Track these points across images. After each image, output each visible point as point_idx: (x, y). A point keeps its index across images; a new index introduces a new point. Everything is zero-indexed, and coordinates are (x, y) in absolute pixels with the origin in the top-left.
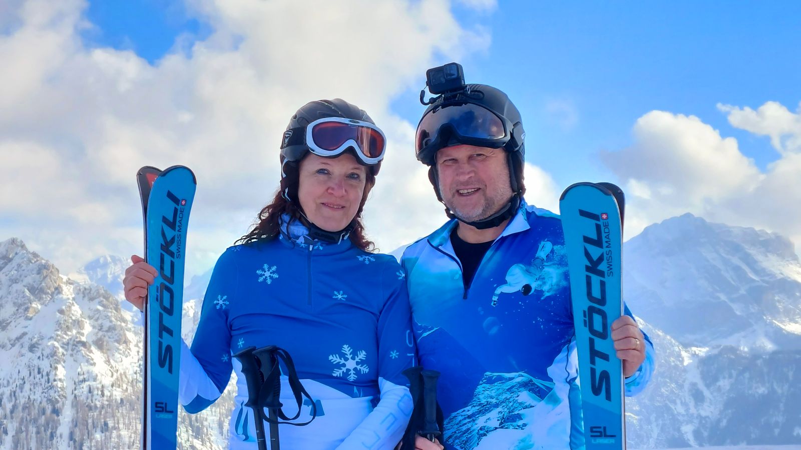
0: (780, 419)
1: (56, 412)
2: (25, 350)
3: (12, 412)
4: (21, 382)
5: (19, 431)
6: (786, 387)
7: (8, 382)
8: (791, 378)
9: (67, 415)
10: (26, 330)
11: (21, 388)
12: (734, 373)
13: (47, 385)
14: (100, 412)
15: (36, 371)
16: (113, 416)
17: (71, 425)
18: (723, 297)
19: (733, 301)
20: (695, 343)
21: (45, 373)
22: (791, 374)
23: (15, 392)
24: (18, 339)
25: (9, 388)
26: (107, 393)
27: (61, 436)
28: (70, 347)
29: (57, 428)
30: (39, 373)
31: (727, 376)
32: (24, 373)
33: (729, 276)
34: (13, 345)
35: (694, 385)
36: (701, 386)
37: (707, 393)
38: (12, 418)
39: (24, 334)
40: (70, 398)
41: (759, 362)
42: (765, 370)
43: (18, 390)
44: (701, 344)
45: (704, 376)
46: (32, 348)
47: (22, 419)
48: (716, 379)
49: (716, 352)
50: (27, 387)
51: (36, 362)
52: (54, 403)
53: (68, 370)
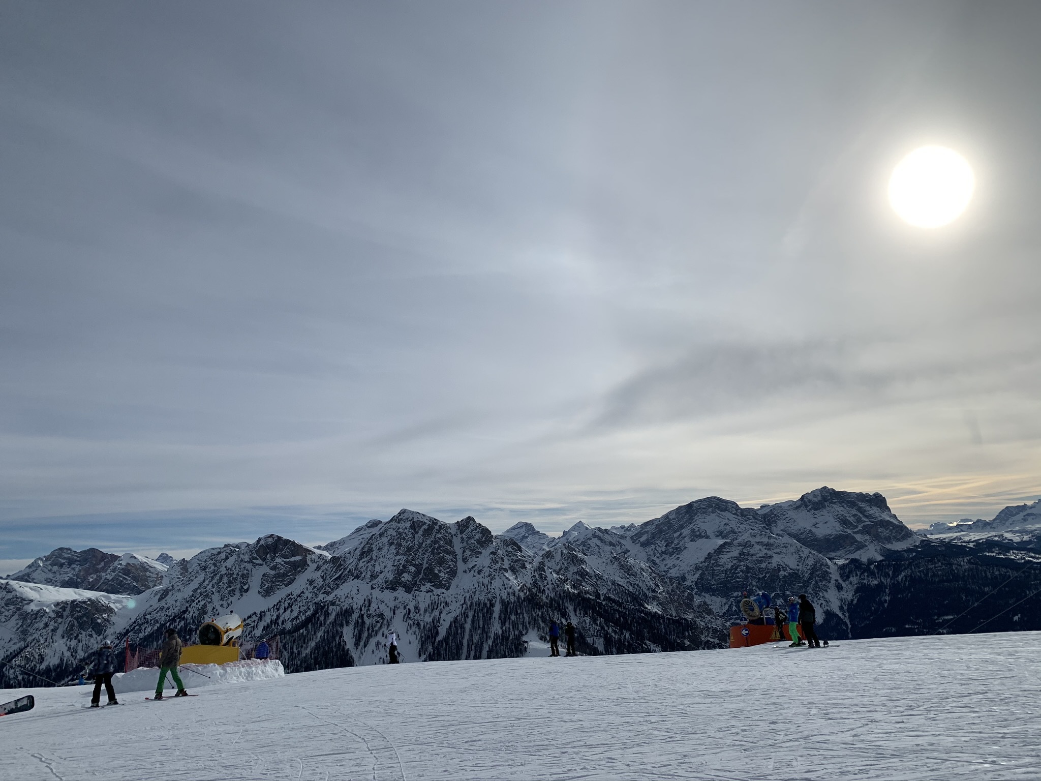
0: (887, 598)
1: (492, 605)
2: (476, 574)
3: (470, 606)
4: (475, 590)
5: (474, 616)
6: (889, 580)
7: (468, 590)
8: (891, 575)
9: (497, 608)
10: (476, 563)
11: (475, 593)
12: (859, 573)
13: (487, 592)
14: (514, 605)
15: (481, 584)
16: (520, 607)
17: (499, 612)
18: (849, 531)
19: (854, 533)
20: (836, 557)
21: (486, 586)
22: (890, 573)
23: (471, 596)
24: (473, 567)
25: (469, 594)
26: (516, 595)
27: (495, 618)
28: (498, 571)
29: (492, 614)
30: (483, 585)
31: (854, 575)
32: (476, 585)
33: (851, 519)
34: (470, 571)
35: (836, 581)
36: (841, 581)
37: (844, 585)
38: (470, 609)
39: (476, 565)
40: (499, 598)
41: (872, 567)
42: (876, 571)
43: (473, 595)
44: (840, 557)
45: (842, 576)
46: (479, 572)
47: (475, 609)
48: (848, 577)
49: (847, 562)
50: (477, 593)
51: (481, 580)
52: (491, 601)
53: (497, 583)
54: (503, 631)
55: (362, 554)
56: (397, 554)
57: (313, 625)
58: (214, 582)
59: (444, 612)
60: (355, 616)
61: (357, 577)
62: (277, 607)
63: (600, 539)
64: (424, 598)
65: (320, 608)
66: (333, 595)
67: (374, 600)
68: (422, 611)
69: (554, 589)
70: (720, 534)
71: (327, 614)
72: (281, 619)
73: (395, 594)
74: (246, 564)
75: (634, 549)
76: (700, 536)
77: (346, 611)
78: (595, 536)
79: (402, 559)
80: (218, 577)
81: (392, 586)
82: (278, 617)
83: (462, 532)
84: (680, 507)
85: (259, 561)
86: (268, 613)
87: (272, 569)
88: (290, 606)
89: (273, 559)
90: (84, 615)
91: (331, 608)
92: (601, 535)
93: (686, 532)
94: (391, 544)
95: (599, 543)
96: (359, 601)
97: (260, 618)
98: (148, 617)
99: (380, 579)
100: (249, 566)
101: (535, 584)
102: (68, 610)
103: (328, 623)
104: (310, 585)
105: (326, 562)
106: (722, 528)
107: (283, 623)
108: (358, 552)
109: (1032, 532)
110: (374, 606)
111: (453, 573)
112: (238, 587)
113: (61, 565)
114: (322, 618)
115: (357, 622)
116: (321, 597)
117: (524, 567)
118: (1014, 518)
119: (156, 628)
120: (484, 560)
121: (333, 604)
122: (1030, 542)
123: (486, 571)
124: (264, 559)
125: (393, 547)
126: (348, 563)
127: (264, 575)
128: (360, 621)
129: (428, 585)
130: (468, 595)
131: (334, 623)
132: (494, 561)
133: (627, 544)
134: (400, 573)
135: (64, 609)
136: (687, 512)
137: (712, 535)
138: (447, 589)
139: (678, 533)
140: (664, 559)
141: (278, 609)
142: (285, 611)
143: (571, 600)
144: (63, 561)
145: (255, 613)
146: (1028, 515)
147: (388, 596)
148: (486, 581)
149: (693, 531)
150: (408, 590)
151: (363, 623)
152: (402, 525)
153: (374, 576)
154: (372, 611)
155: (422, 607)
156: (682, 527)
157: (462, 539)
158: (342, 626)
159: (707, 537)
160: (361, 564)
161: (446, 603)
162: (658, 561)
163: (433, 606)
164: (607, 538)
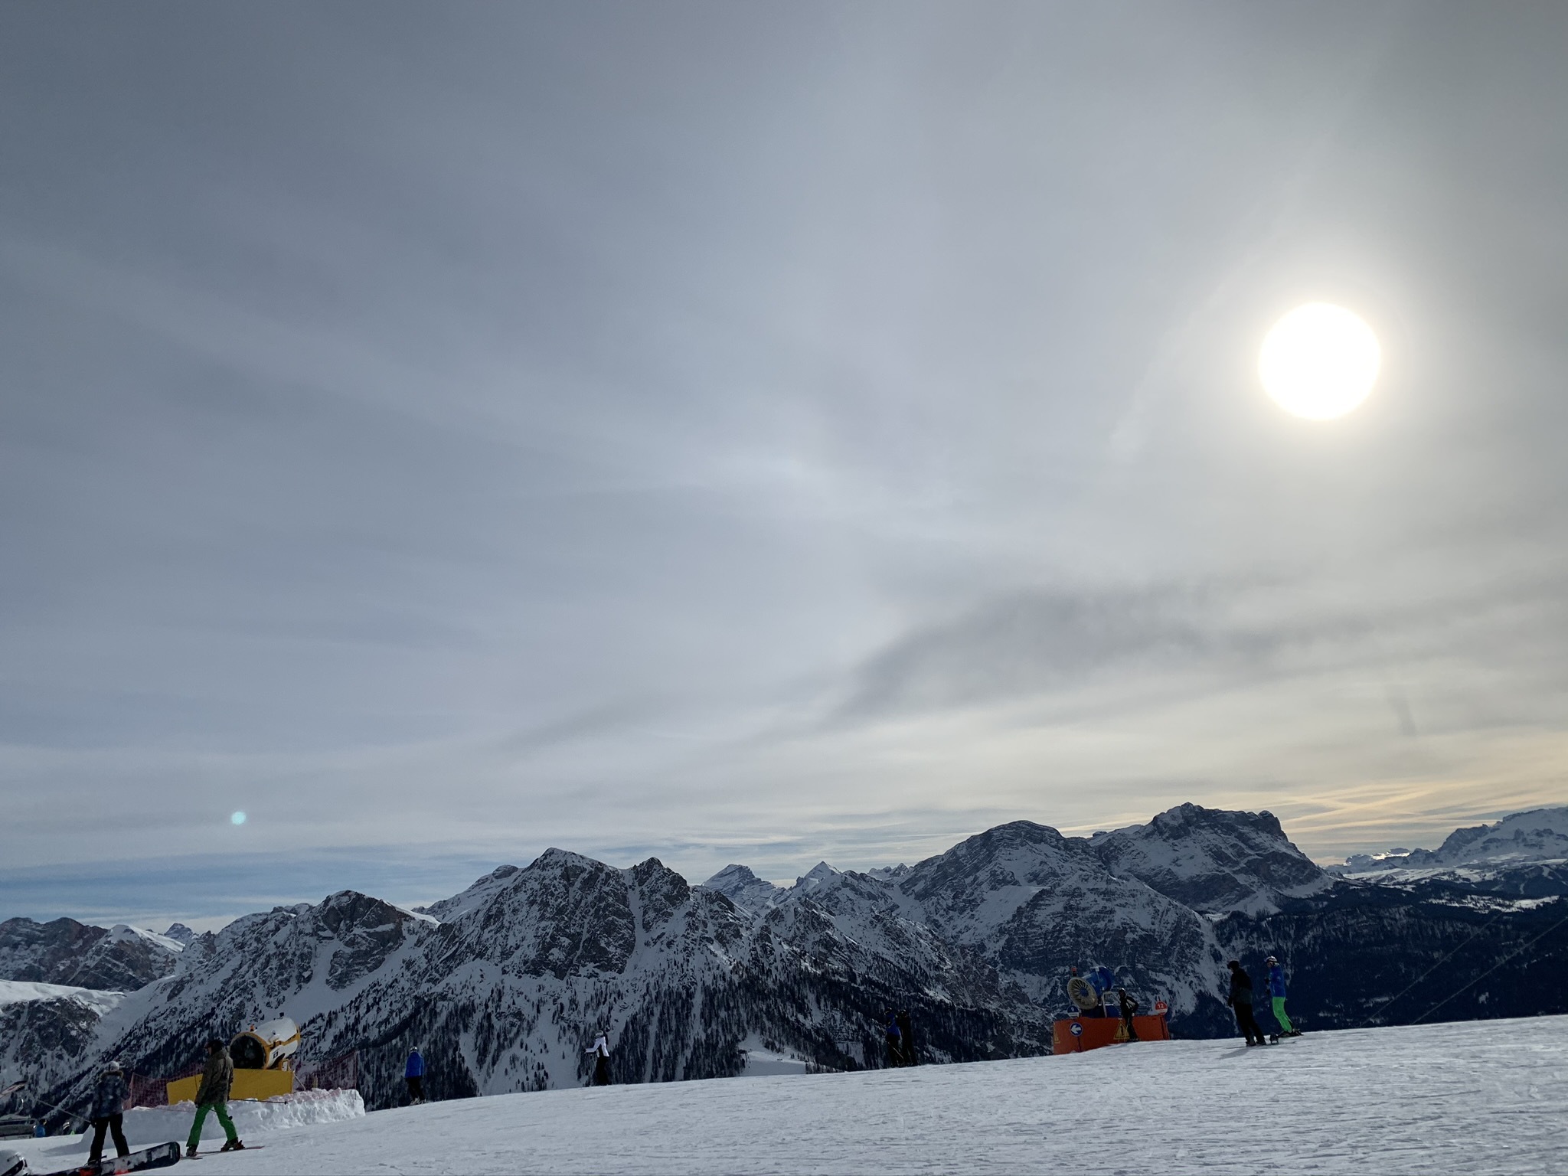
0: (1289, 972)
1: (690, 996)
2: (664, 947)
3: (656, 998)
4: (663, 973)
5: (662, 1013)
6: (1290, 944)
7: (653, 974)
8: (1293, 936)
9: (698, 999)
10: (664, 931)
11: (663, 977)
12: (1244, 934)
13: (682, 975)
14: (723, 994)
15: (673, 963)
16: (734, 997)
17: (701, 1007)
18: (1227, 870)
19: (1234, 872)
20: (1209, 910)
21: (679, 965)
22: (1292, 932)
23: (658, 982)
24: (659, 937)
25: (654, 978)
26: (727, 978)
27: (694, 1015)
28: (698, 942)
29: (691, 1009)
30: (675, 964)
31: (1238, 937)
32: (665, 965)
33: (1229, 852)
34: (655, 943)
35: (1212, 946)
36: (1218, 947)
37: (1223, 951)
38: (657, 1002)
39: (663, 934)
40: (700, 984)
41: (1264, 923)
42: (1270, 930)
43: (660, 981)
44: (1216, 910)
45: (1219, 939)
46: (669, 944)
47: (664, 1003)
48: (1229, 940)
49: (1226, 917)
50: (667, 976)
51: (672, 956)
52: (687, 989)
53: (697, 961)
54: (707, 1036)
55: (488, 918)
56: (542, 918)
57: (412, 1031)
58: (256, 966)
59: (616, 1007)
60: (478, 1016)
61: (481, 955)
62: (355, 1005)
63: (853, 889)
64: (584, 986)
65: (424, 1005)
66: (443, 984)
67: (507, 990)
68: (581, 1007)
69: (784, 968)
70: (1034, 878)
71: (434, 1014)
72: (363, 1023)
73: (540, 981)
74: (307, 938)
75: (906, 903)
76: (1005, 882)
77: (464, 1008)
78: (845, 884)
79: (550, 926)
80: (262, 959)
81: (535, 968)
82: (357, 1020)
83: (641, 883)
84: (974, 837)
85: (328, 933)
86: (341, 1015)
87: (347, 944)
88: (376, 1002)
89: (349, 929)
90: (50, 1024)
91: (440, 1004)
92: (855, 882)
93: (983, 875)
94: (532, 903)
95: (852, 895)
96: (483, 993)
97: (329, 1023)
98: (152, 1025)
99: (516, 958)
100: (312, 941)
101: (756, 961)
102: (24, 1018)
103: (435, 1027)
104: (408, 968)
105: (431, 932)
106: (1038, 868)
107: (365, 1030)
108: (481, 916)
109: (1496, 866)
110: (506, 1000)
111: (629, 947)
112: (295, 974)
113: (15, 946)
114: (426, 1021)
115: (481, 1025)
116: (424, 987)
117: (738, 935)
118: (1470, 846)
119: (163, 1042)
120: (676, 925)
121: (443, 997)
122: (1495, 882)
123: (680, 942)
124: (335, 930)
125: (536, 907)
126: (465, 933)
127: (335, 955)
128: (486, 1024)
129: (591, 966)
130: (652, 981)
131: (445, 1028)
132: (692, 927)
133: (895, 895)
134: (546, 948)
135: (18, 1014)
136: (983, 845)
137: (1022, 880)
138: (620, 972)
139: (971, 878)
140: (951, 918)
141: (357, 1008)
142: (368, 1011)
143: (812, 984)
144: (18, 939)
145: (321, 1015)
146: (1490, 841)
147: (529, 983)
148: (680, 958)
149: (993, 874)
150: (560, 974)
151: (491, 1026)
152: (549, 873)
153: (506, 954)
154: (503, 1008)
155: (582, 1000)
156: (976, 868)
157: (642, 893)
158: (457, 1031)
159: (1016, 883)
160: (486, 935)
161: (620, 995)
162: (941, 921)
163: (599, 999)
164: (865, 887)
